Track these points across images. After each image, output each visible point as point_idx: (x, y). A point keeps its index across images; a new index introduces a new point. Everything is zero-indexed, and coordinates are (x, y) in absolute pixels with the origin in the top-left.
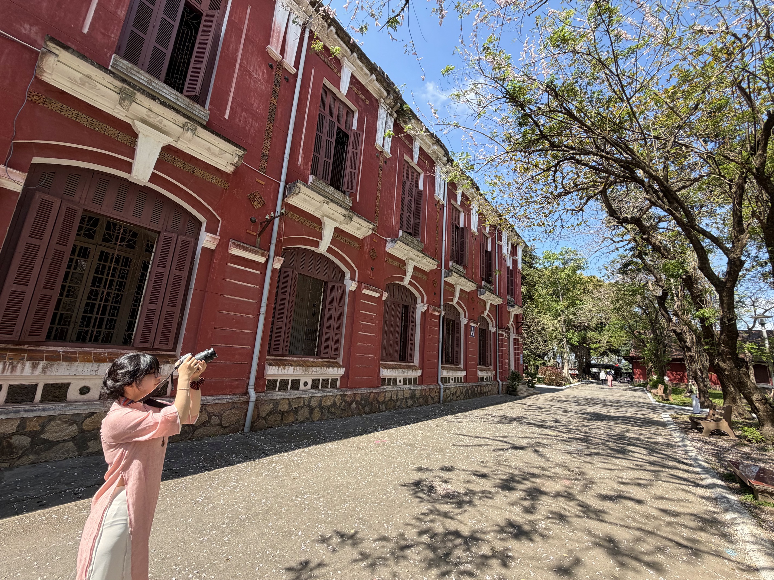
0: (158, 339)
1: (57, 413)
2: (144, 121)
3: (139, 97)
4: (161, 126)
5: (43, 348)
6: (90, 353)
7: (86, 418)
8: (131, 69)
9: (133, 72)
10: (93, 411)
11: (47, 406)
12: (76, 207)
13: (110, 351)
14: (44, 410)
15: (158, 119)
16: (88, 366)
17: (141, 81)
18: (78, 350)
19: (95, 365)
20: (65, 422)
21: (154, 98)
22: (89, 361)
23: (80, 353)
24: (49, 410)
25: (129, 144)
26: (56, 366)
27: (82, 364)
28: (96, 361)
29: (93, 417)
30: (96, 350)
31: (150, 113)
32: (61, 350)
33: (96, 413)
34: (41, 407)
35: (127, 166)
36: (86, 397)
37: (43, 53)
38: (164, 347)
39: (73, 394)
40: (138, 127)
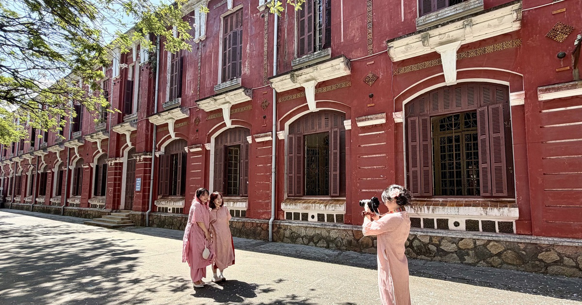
0: (494, 190)
1: (444, 235)
2: (441, 44)
3: (431, 32)
4: (450, 38)
5: (433, 199)
6: (455, 201)
7: (459, 241)
9: (427, 19)
10: (462, 237)
11: (440, 231)
12: (426, 117)
13: (467, 199)
14: (438, 233)
15: (446, 36)
16: (453, 208)
17: (432, 20)
18: (449, 199)
19: (456, 208)
20: (450, 241)
21: (437, 27)
22: (453, 206)
23: (450, 201)
24: (440, 233)
25: (438, 64)
26: (437, 209)
27: (449, 208)
28: (456, 206)
29: (463, 241)
30: (458, 199)
31: (441, 36)
32: (441, 200)
33: (464, 238)
34: (437, 231)
35: (442, 78)
36: (458, 228)
37: (389, 51)
38: (501, 195)
39: (451, 225)
40: (439, 49)
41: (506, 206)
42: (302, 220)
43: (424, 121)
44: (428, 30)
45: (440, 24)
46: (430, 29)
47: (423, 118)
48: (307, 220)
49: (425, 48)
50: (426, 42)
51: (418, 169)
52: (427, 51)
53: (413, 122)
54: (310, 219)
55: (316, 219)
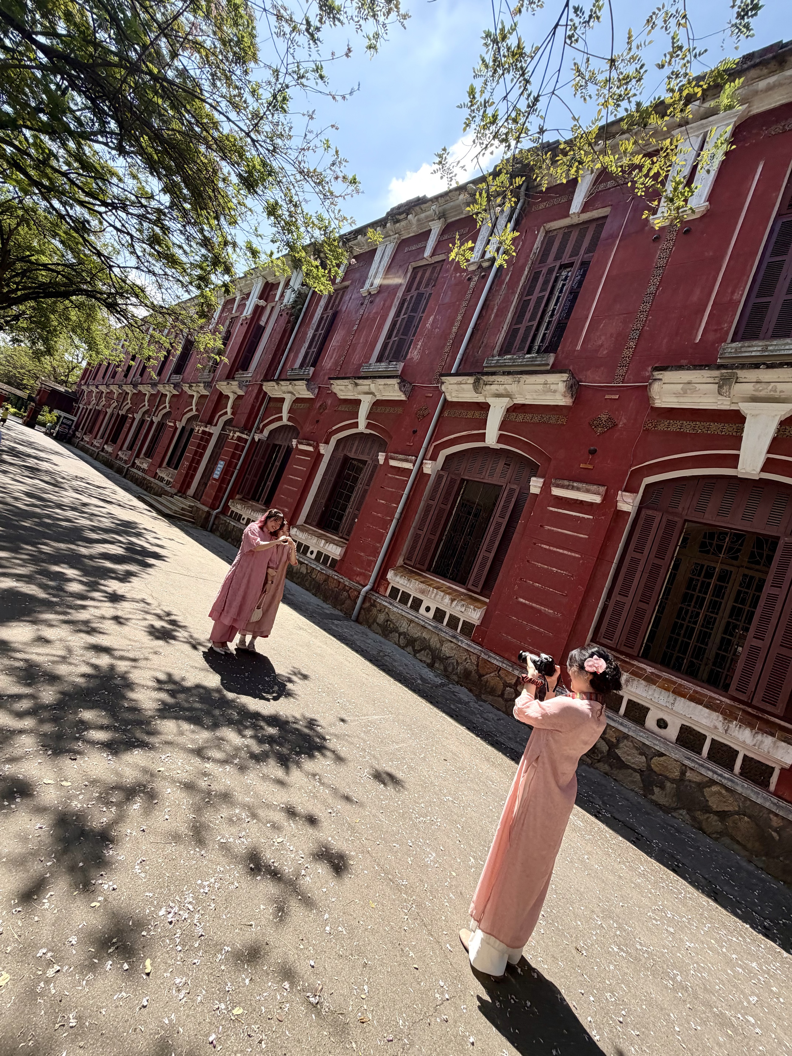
0: (760, 694)
1: (630, 734)
2: (754, 399)
3: (741, 374)
4: (777, 395)
5: (636, 663)
6: (674, 683)
7: (655, 755)
8: (741, 347)
9: (743, 349)
10: (662, 750)
11: (626, 722)
12: (676, 519)
13: (698, 689)
14: (621, 724)
15: (770, 388)
16: (665, 693)
17: (753, 354)
18: (665, 675)
19: (672, 697)
20: (637, 749)
21: (756, 366)
22: (667, 689)
23: (666, 680)
24: (625, 726)
25: (734, 434)
26: (636, 682)
27: (658, 690)
28: (674, 692)
29: (662, 759)
30: (683, 682)
31: (758, 385)
32: (649, 669)
33: (665, 755)
34: (621, 720)
35: (734, 461)
36: (662, 732)
37: (650, 384)
38: (769, 708)
39: (651, 721)
40: (745, 408)
41: (773, 735)
42: (411, 607)
43: (670, 525)
44: (737, 368)
45: (764, 364)
46: (743, 367)
47: (671, 518)
48: (417, 610)
49: (720, 398)
50: (725, 388)
51: (628, 601)
52: (722, 404)
53: (650, 520)
54: (422, 610)
55: (431, 614)
